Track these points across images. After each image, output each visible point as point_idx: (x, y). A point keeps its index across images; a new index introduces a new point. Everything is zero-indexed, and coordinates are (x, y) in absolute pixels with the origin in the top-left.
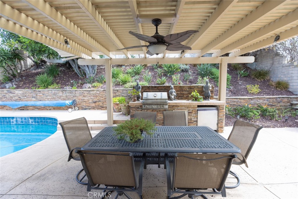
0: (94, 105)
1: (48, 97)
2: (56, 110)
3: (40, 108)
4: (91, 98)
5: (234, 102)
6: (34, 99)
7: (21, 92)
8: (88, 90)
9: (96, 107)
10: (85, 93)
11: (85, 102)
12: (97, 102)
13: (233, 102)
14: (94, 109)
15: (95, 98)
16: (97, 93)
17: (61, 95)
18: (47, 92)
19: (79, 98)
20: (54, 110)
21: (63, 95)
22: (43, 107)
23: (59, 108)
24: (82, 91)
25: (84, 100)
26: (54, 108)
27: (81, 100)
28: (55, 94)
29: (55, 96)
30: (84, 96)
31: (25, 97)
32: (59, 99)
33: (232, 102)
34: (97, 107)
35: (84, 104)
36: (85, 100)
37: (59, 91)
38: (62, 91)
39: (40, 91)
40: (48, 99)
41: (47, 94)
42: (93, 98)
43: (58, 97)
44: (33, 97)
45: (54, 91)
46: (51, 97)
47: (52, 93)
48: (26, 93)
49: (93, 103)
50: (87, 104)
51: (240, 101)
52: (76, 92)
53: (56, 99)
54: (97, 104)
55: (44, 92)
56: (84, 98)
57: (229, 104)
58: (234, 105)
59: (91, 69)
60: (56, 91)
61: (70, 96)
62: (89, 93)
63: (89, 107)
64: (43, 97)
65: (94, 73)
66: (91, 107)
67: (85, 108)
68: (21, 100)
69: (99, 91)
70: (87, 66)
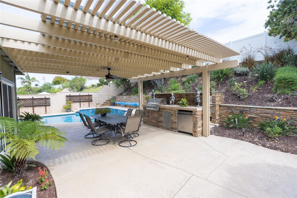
5: (267, 113)
13: (265, 113)
33: (263, 113)
51: (278, 112)
57: (259, 116)
58: (267, 117)
59: (159, 81)
65: (161, 84)
70: (157, 79)
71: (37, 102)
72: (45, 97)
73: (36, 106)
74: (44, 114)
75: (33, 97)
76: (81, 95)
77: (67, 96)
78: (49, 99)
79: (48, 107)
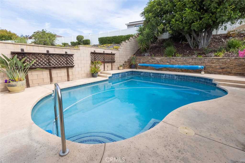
0: (221, 70)
1: (179, 63)
2: (184, 72)
3: (171, 69)
4: (219, 65)
6: (168, 63)
7: (159, 59)
8: (218, 58)
9: (222, 72)
10: (214, 60)
11: (212, 68)
12: (225, 68)
14: (220, 74)
15: (223, 65)
16: (228, 61)
17: (191, 61)
18: (179, 59)
19: (207, 64)
20: (183, 72)
21: (193, 61)
22: (173, 70)
23: (186, 71)
24: (212, 59)
25: (211, 66)
26: (182, 71)
27: (209, 66)
28: (185, 61)
29: (185, 62)
30: (212, 63)
31: (162, 62)
32: (188, 64)
34: (224, 72)
35: (211, 69)
36: (213, 66)
37: (190, 58)
38: (192, 58)
39: (174, 58)
40: (179, 64)
41: (179, 61)
42: (222, 65)
43: (187, 63)
44: (167, 62)
45: (185, 59)
46: (181, 63)
47: (183, 60)
48: (163, 59)
49: (221, 69)
50: (213, 69)
52: (205, 60)
53: (185, 64)
54: (224, 70)
55: (177, 59)
56: (212, 64)
60: (187, 59)
61: (199, 62)
62: (219, 61)
63: (216, 72)
64: (175, 62)
65: (206, 45)
66: (217, 72)
67: (210, 72)
68: (159, 64)
69: (230, 59)
71: (56, 61)
72: (66, 52)
73: (54, 68)
74: (66, 81)
75: (48, 51)
76: (105, 52)
77: (92, 53)
78: (72, 55)
79: (70, 70)
